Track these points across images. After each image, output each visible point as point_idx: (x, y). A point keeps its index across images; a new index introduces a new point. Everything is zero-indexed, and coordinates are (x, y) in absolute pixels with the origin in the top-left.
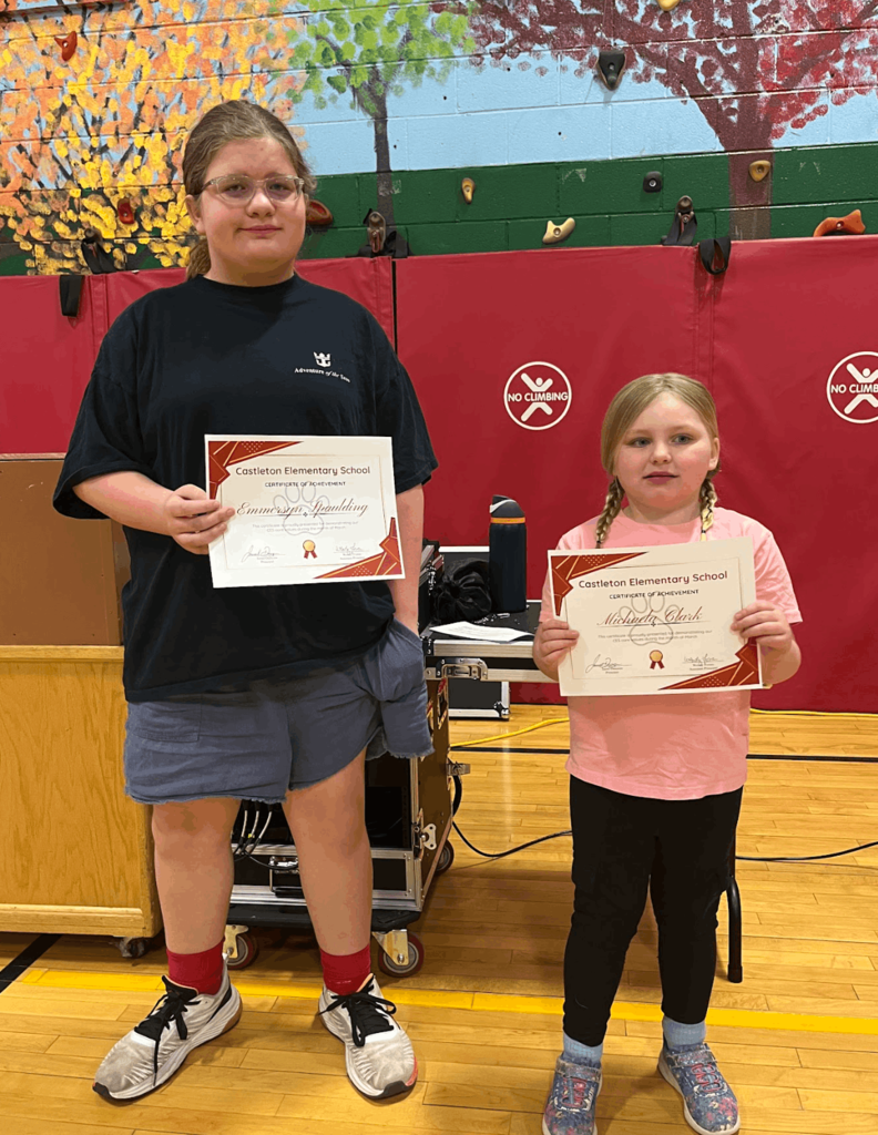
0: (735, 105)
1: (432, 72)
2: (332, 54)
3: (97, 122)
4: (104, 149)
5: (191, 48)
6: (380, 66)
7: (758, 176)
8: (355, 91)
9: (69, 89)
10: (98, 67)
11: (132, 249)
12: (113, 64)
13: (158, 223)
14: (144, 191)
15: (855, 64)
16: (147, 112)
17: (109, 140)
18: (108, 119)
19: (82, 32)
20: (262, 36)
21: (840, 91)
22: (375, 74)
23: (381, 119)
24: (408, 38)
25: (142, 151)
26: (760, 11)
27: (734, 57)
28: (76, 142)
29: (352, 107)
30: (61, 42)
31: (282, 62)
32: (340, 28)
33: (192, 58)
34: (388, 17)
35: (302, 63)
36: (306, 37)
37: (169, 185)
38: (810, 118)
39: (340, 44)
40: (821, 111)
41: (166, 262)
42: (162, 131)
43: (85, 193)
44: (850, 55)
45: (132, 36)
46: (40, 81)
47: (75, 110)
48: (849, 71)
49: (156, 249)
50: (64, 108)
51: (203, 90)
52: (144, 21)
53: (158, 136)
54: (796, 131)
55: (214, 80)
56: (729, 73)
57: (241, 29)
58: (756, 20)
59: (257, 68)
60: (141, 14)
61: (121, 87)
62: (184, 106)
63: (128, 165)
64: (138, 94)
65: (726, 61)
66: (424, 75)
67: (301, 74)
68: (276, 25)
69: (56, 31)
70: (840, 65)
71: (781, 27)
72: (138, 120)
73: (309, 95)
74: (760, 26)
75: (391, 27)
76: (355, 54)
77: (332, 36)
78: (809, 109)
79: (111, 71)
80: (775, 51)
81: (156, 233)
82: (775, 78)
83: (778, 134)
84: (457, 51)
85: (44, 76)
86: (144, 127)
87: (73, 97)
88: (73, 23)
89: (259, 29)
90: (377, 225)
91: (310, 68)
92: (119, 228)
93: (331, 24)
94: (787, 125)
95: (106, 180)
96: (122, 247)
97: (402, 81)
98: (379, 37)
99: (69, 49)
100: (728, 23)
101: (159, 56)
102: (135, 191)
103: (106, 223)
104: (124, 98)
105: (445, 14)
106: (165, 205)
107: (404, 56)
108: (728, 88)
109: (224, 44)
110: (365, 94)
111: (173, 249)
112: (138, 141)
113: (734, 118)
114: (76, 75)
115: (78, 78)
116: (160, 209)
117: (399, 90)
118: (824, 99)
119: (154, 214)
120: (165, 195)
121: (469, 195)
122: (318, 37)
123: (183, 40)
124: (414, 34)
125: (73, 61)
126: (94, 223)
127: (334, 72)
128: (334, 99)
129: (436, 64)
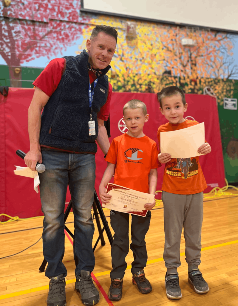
0: (10, 54)
7: (17, 72)
15: (41, 49)
21: (38, 55)
26: (15, 32)
27: (9, 42)
38: (30, 60)
40: (33, 59)
44: (40, 47)
48: (40, 50)
54: (27, 63)
56: (7, 46)
58: (14, 35)
65: (7, 43)
70: (37, 49)
71: (21, 38)
74: (16, 36)
78: (30, 58)
80: (20, 43)
82: (20, 49)
83: (22, 63)
94: (24, 61)
100: (7, 34)
108: (7, 50)
113: (10, 57)
118: (34, 56)
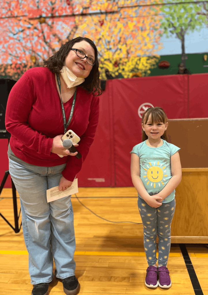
1: (197, 29)
2: (171, 25)
3: (109, 42)
4: (110, 49)
5: (134, 23)
6: (183, 28)
8: (177, 34)
9: (102, 33)
10: (110, 28)
11: (117, 74)
12: (113, 27)
13: (124, 67)
14: (121, 59)
16: (122, 40)
17: (112, 46)
18: (112, 41)
19: (106, 19)
20: (153, 21)
22: (182, 30)
23: (183, 41)
24: (191, 21)
25: (120, 49)
28: (103, 47)
29: (176, 37)
30: (100, 22)
31: (158, 27)
32: (173, 18)
33: (135, 26)
34: (185, 16)
35: (163, 27)
36: (164, 20)
37: (127, 58)
39: (173, 22)
41: (126, 77)
42: (126, 44)
43: (105, 60)
45: (119, 20)
46: (94, 31)
47: (103, 39)
49: (123, 73)
50: (100, 39)
51: (137, 34)
52: (122, 17)
53: (125, 46)
55: (140, 32)
57: (148, 19)
59: (151, 28)
60: (121, 15)
61: (115, 33)
62: (132, 38)
63: (117, 53)
64: (120, 35)
66: (195, 30)
67: (163, 30)
68: (157, 18)
69: (99, 19)
72: (120, 41)
73: (165, 35)
75: (187, 18)
76: (177, 25)
77: (171, 21)
79: (113, 29)
81: (123, 70)
84: (203, 24)
85: (95, 30)
86: (121, 43)
87: (103, 36)
88: (103, 17)
89: (152, 19)
90: (182, 67)
91: (165, 28)
92: (113, 69)
93: (171, 17)
95: (111, 56)
96: (114, 73)
97: (189, 31)
98: (183, 21)
99: (102, 23)
101: (126, 26)
102: (118, 59)
103: (110, 67)
104: (116, 36)
105: (200, 15)
106: (126, 63)
107: (189, 25)
109: (143, 22)
110: (179, 35)
111: (128, 73)
112: (119, 46)
114: (104, 30)
115: (104, 31)
116: (124, 64)
117: (188, 34)
119: (123, 65)
120: (126, 60)
121: (206, 59)
122: (168, 21)
123: (132, 21)
124: (193, 20)
125: (103, 27)
126: (107, 67)
127: (171, 29)
128: (171, 36)
129: (198, 27)
